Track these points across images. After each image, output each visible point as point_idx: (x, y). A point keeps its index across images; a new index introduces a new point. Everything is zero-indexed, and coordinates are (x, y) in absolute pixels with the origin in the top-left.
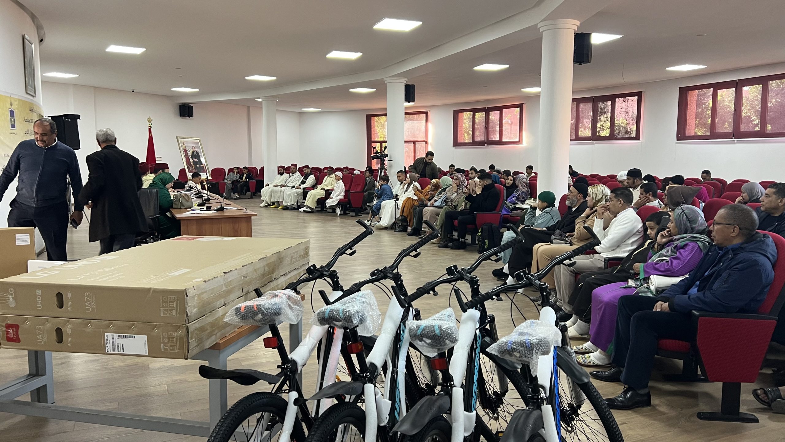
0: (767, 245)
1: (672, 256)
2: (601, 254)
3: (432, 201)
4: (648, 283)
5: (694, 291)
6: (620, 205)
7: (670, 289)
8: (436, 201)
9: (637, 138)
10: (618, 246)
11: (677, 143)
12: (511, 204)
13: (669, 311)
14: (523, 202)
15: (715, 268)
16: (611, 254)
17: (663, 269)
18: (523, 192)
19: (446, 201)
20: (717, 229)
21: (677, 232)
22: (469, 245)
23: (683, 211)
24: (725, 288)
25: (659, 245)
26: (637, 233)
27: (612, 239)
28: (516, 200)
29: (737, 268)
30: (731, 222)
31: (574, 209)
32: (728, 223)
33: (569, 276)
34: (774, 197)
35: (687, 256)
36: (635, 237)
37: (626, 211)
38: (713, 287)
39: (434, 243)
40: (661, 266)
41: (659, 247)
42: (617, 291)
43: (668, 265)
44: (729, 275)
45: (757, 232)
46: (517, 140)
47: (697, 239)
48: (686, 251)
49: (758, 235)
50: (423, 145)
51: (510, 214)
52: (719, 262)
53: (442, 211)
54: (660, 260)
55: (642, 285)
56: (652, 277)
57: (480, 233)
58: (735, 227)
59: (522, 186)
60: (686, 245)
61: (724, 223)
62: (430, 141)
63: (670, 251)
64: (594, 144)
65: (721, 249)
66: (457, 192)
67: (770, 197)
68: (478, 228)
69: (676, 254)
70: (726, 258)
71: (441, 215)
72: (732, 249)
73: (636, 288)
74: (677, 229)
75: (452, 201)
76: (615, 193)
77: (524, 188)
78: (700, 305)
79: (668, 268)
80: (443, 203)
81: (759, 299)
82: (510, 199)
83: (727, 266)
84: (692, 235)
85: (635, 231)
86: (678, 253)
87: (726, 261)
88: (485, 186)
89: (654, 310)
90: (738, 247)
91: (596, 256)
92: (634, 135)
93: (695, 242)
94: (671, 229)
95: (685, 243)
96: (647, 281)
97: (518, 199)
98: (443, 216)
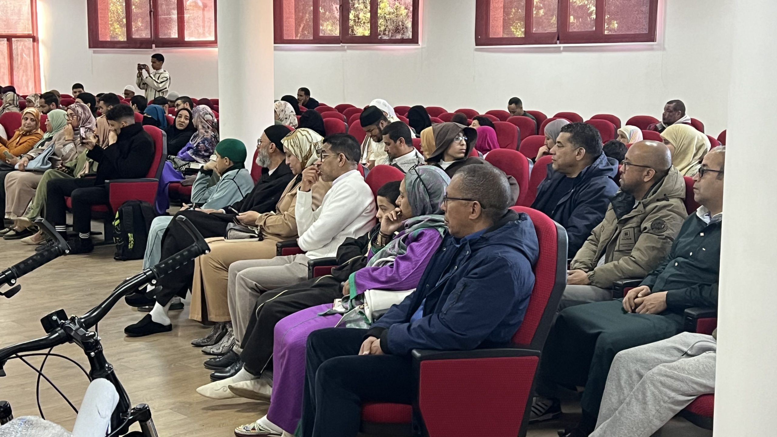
0: (523, 232)
1: (400, 254)
2: (307, 254)
3: (25, 158)
4: (362, 303)
5: (419, 315)
6: (341, 164)
7: (388, 313)
8: (32, 158)
9: (414, 40)
10: (333, 239)
11: (476, 50)
12: (184, 163)
13: (382, 354)
14: (206, 159)
15: (447, 275)
16: (322, 253)
17: (384, 279)
18: (206, 139)
19: (52, 159)
20: (451, 207)
21: (411, 213)
22: (101, 243)
23: (419, 177)
24: (461, 308)
25: (384, 236)
26: (364, 214)
27: (323, 225)
28: (193, 154)
29: (476, 274)
30: (469, 196)
31: (270, 173)
32: (465, 197)
33: (248, 297)
34: (569, 146)
35: (422, 254)
36: (360, 222)
37: (347, 176)
38: (443, 309)
39: (29, 244)
40: (381, 273)
41: (384, 239)
42: (312, 321)
43: (392, 271)
44: (465, 286)
45: (509, 210)
46: (212, 38)
47: (437, 224)
48: (421, 245)
49: (511, 215)
50: (26, 44)
51: (182, 181)
52: (453, 264)
53: (42, 179)
54: (383, 261)
55: (353, 307)
56: (367, 293)
57: (118, 221)
58: (475, 204)
59: (203, 127)
60: (421, 235)
61: (460, 197)
62: (42, 35)
63: (397, 246)
64: (345, 50)
65: (458, 241)
66: (73, 141)
67: (563, 147)
68: (114, 210)
69: (406, 250)
70: (462, 257)
71: (40, 187)
72: (470, 241)
73: (342, 314)
74: (410, 209)
75: (64, 159)
76: (330, 142)
77: (207, 132)
78: (423, 339)
79: (392, 276)
80: (47, 164)
81: (512, 322)
82: (182, 153)
83: (463, 271)
84: (430, 217)
85: (361, 209)
86: (408, 249)
87: (462, 262)
88: (121, 129)
89: (360, 354)
90: (478, 237)
91: (299, 256)
92: (409, 35)
93: (435, 227)
94: (401, 207)
95: (420, 231)
96: (362, 301)
97: (197, 152)
98: (44, 189)
